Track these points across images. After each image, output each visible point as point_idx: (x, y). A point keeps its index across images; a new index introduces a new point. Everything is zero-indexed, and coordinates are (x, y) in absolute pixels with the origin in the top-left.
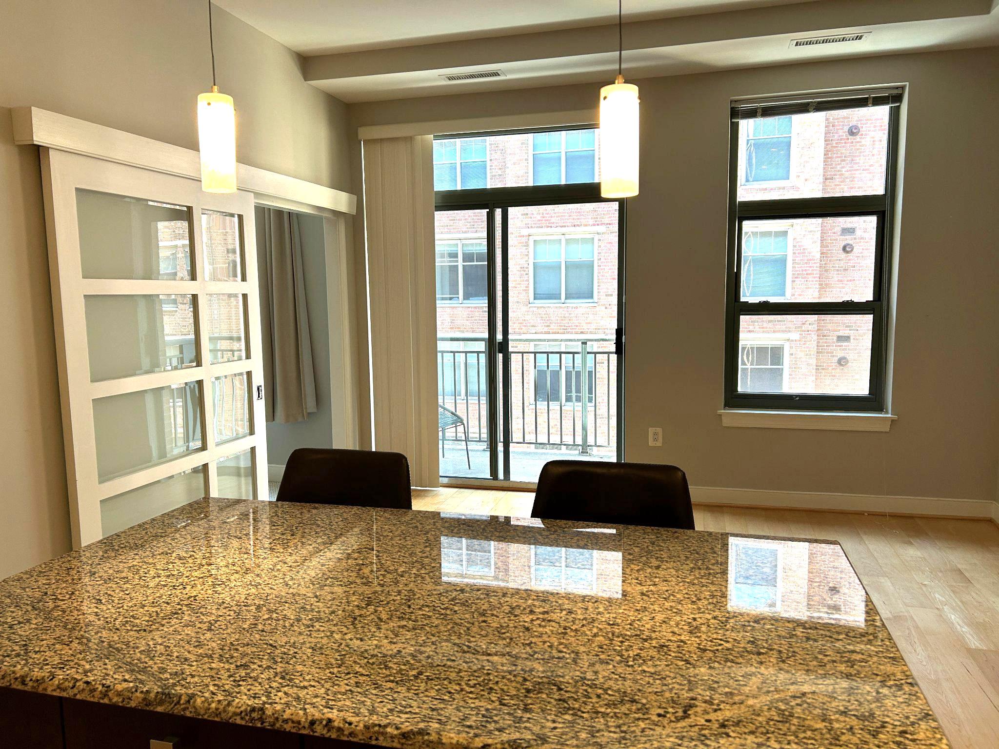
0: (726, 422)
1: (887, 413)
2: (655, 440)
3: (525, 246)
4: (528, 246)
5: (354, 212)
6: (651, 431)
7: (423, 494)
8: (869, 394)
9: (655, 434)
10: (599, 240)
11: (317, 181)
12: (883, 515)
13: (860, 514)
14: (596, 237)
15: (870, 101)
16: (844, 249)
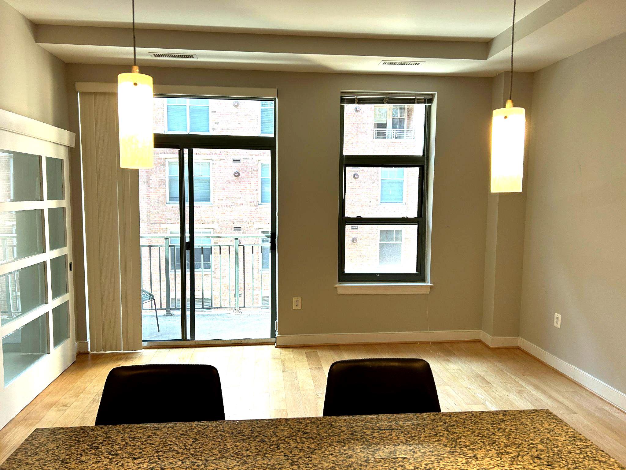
0: (340, 292)
1: (428, 283)
2: (297, 305)
3: (163, 165)
4: (165, 165)
5: (73, 146)
6: (294, 299)
7: (131, 356)
8: (417, 271)
9: (297, 301)
10: (213, 164)
11: (44, 121)
12: (428, 343)
13: (416, 343)
14: (211, 162)
15: (416, 101)
16: (354, 176)
